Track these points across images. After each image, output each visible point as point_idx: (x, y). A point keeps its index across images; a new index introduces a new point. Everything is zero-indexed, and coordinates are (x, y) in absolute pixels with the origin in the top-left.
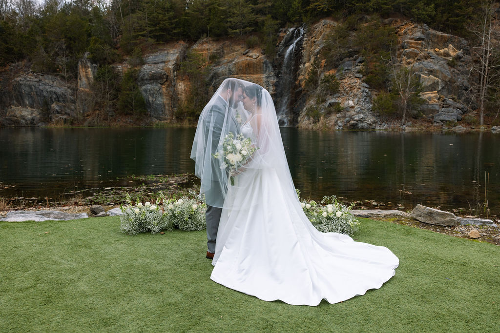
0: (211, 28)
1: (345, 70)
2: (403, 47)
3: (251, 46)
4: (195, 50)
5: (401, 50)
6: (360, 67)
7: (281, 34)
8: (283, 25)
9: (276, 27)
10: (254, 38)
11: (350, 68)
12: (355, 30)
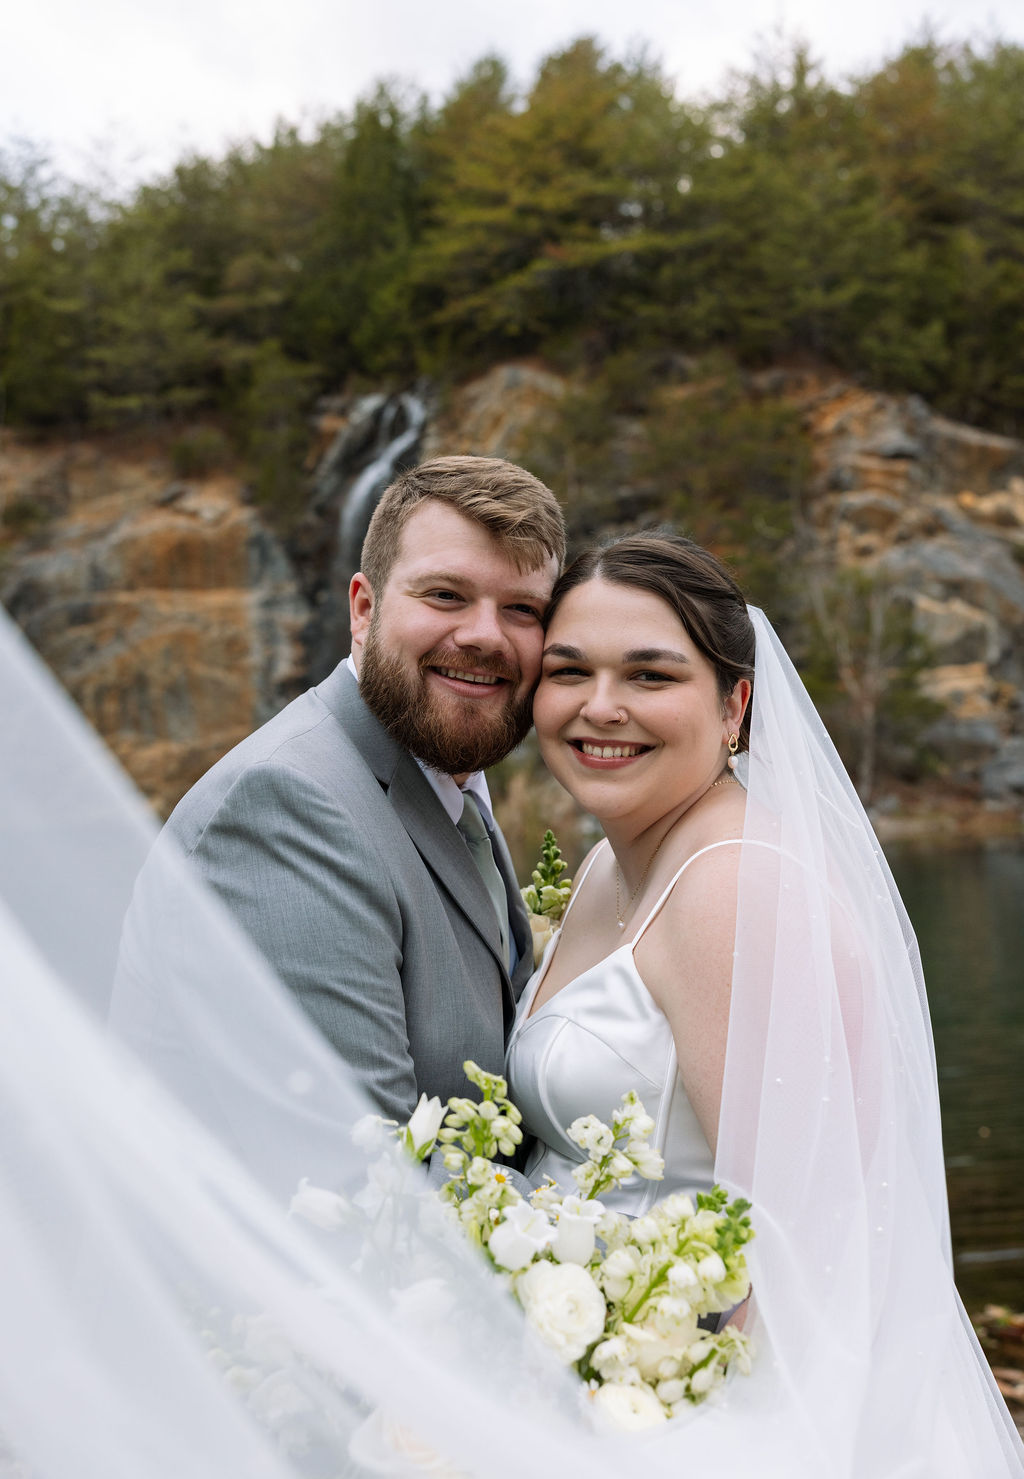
0: (11, 389)
2: (837, 486)
3: (193, 469)
5: (832, 499)
7: (326, 423)
8: (332, 384)
9: (304, 392)
10: (204, 436)
12: (638, 412)
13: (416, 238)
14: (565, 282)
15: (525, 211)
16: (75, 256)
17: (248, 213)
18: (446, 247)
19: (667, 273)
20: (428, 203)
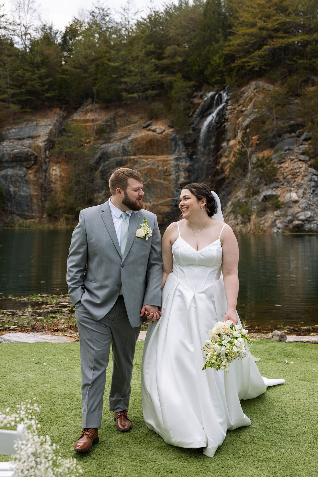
0: (98, 91)
1: (285, 151)
3: (154, 117)
4: (76, 121)
6: (305, 146)
7: (196, 101)
8: (198, 88)
9: (189, 91)
10: (158, 106)
11: (292, 147)
12: (298, 96)
13: (226, 39)
14: (274, 53)
15: (261, 29)
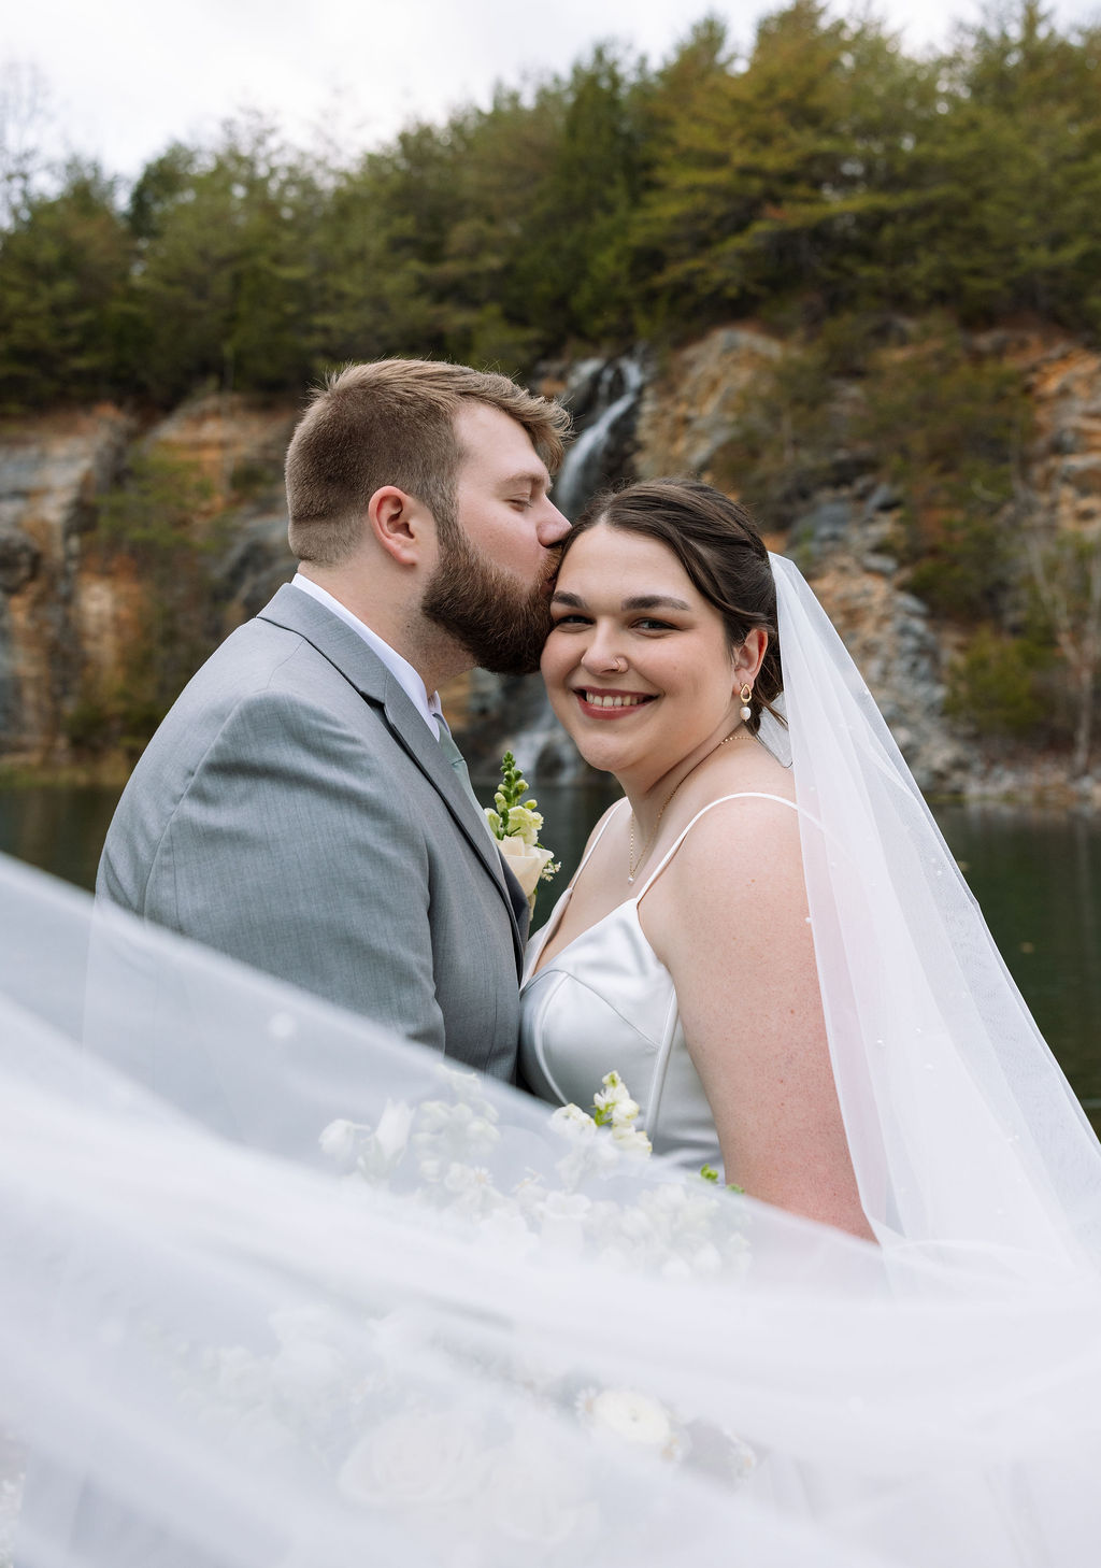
0: (240, 356)
1: (823, 540)
2: (1058, 449)
4: (168, 445)
5: (1053, 462)
6: (885, 527)
8: (550, 349)
9: (523, 357)
11: (841, 530)
12: (856, 374)
13: (636, 202)
14: (784, 243)
15: (746, 172)
16: (303, 223)
17: (470, 178)
18: (667, 210)
19: (888, 233)
20: (648, 166)
